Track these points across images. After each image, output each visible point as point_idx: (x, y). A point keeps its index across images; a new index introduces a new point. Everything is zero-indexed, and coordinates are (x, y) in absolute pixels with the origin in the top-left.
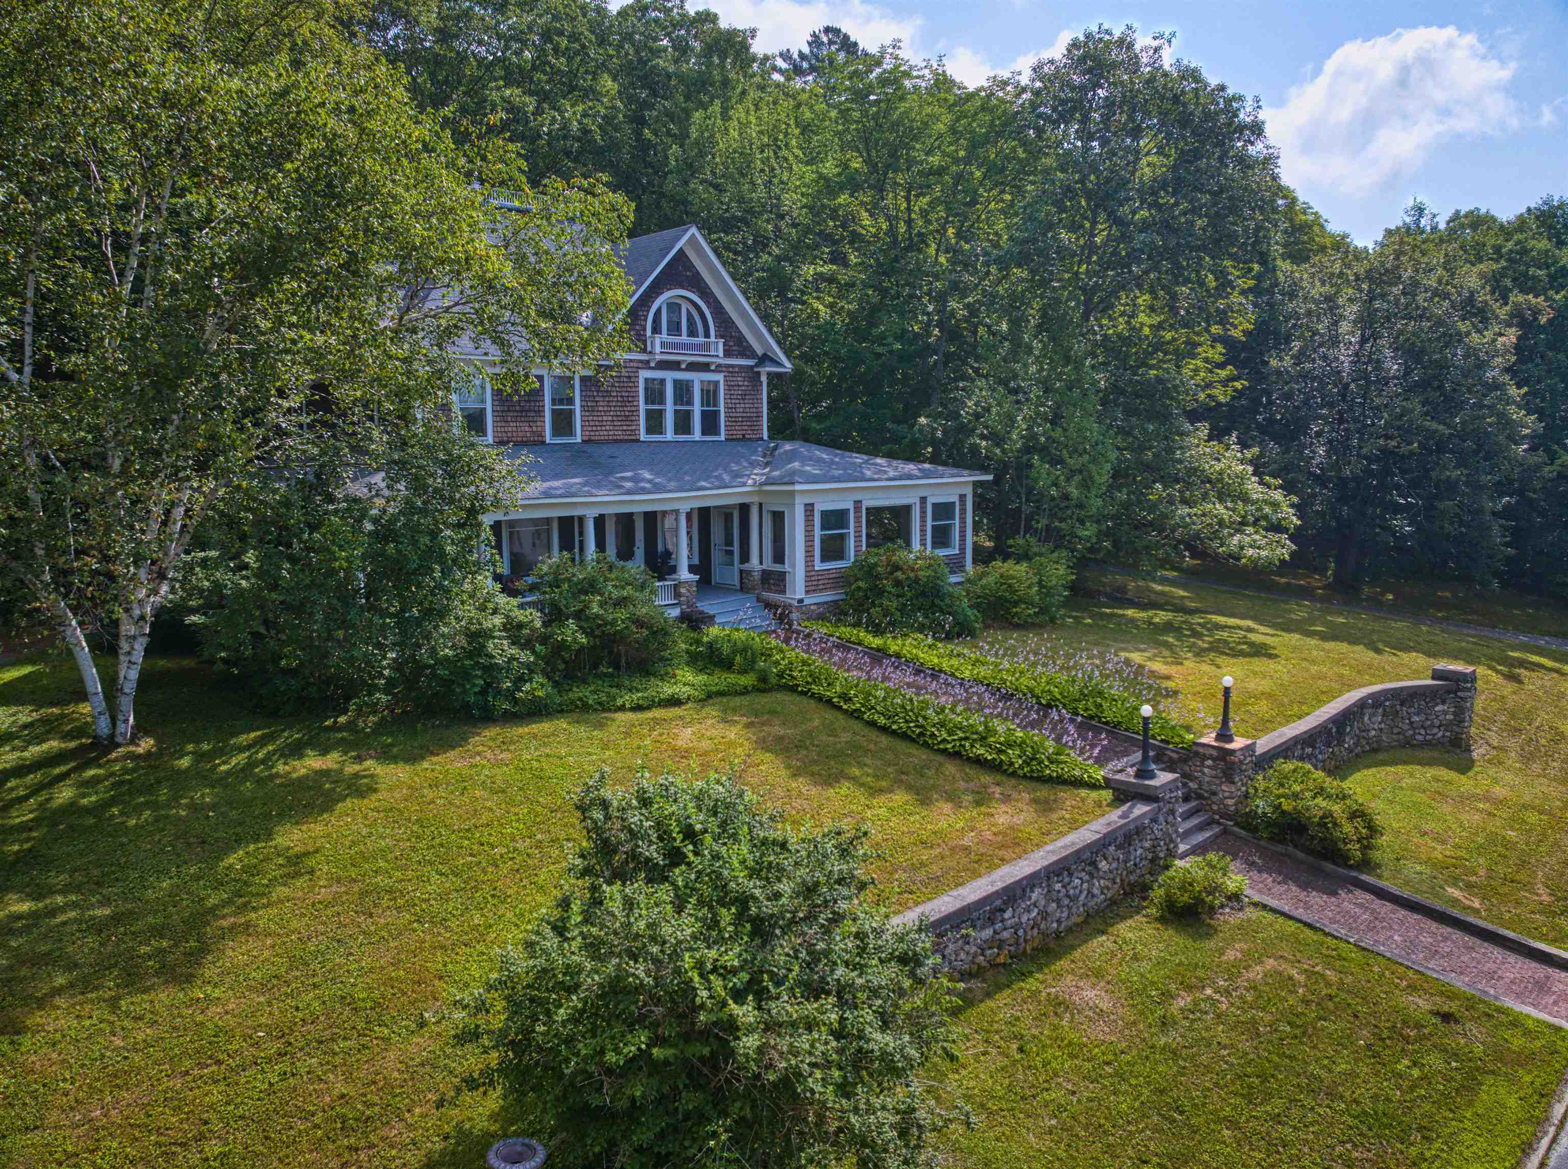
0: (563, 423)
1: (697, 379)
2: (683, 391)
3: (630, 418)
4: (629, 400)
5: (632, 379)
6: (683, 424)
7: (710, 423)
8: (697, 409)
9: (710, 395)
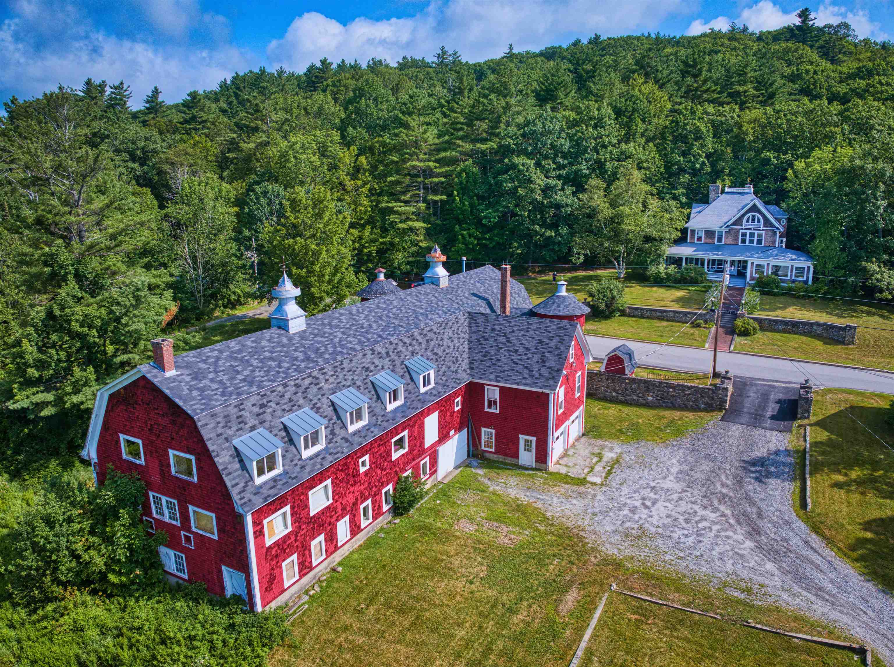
0: (720, 240)
1: (756, 232)
2: (752, 235)
3: (737, 240)
4: (737, 236)
5: (738, 232)
6: (751, 241)
7: (759, 242)
8: (756, 239)
9: (760, 236)
